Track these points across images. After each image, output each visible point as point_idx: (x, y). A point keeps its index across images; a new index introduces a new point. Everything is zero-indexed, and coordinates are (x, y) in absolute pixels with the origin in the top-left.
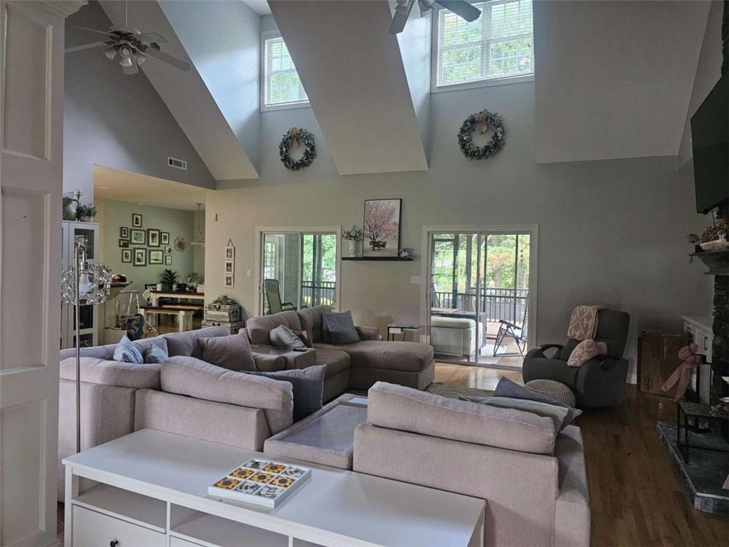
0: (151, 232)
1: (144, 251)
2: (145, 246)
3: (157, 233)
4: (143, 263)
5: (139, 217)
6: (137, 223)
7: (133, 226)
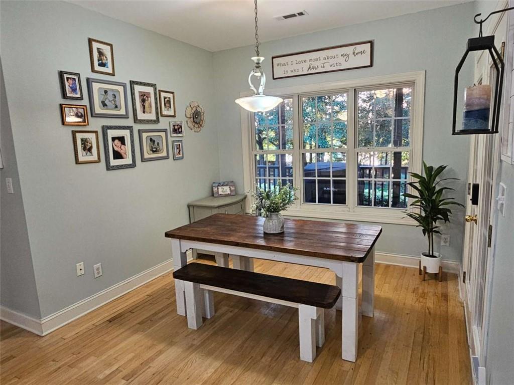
0: (138, 89)
1: (126, 133)
2: (130, 122)
3: (150, 90)
4: (128, 160)
5: (106, 50)
6: (102, 65)
7: (93, 70)
